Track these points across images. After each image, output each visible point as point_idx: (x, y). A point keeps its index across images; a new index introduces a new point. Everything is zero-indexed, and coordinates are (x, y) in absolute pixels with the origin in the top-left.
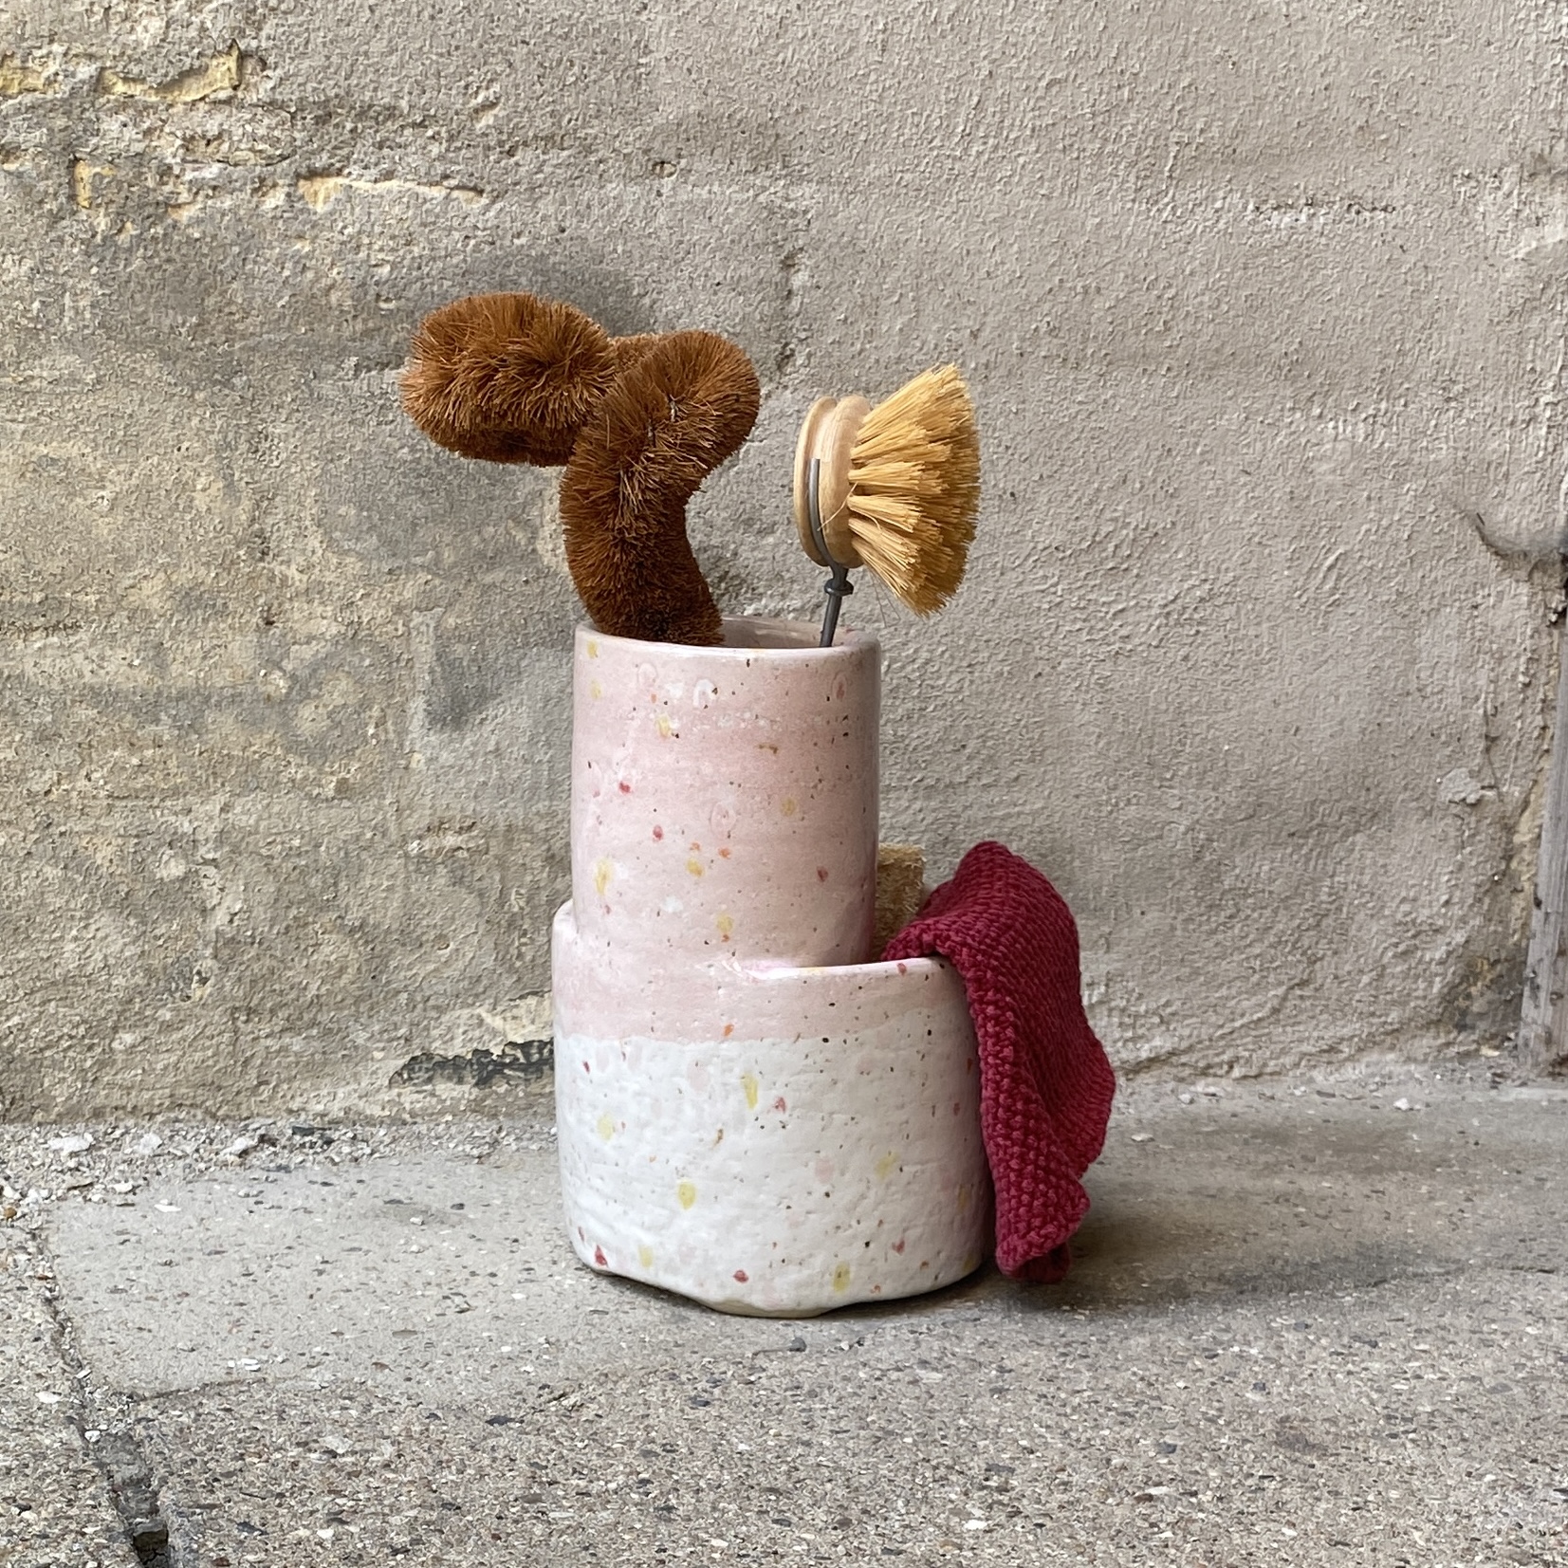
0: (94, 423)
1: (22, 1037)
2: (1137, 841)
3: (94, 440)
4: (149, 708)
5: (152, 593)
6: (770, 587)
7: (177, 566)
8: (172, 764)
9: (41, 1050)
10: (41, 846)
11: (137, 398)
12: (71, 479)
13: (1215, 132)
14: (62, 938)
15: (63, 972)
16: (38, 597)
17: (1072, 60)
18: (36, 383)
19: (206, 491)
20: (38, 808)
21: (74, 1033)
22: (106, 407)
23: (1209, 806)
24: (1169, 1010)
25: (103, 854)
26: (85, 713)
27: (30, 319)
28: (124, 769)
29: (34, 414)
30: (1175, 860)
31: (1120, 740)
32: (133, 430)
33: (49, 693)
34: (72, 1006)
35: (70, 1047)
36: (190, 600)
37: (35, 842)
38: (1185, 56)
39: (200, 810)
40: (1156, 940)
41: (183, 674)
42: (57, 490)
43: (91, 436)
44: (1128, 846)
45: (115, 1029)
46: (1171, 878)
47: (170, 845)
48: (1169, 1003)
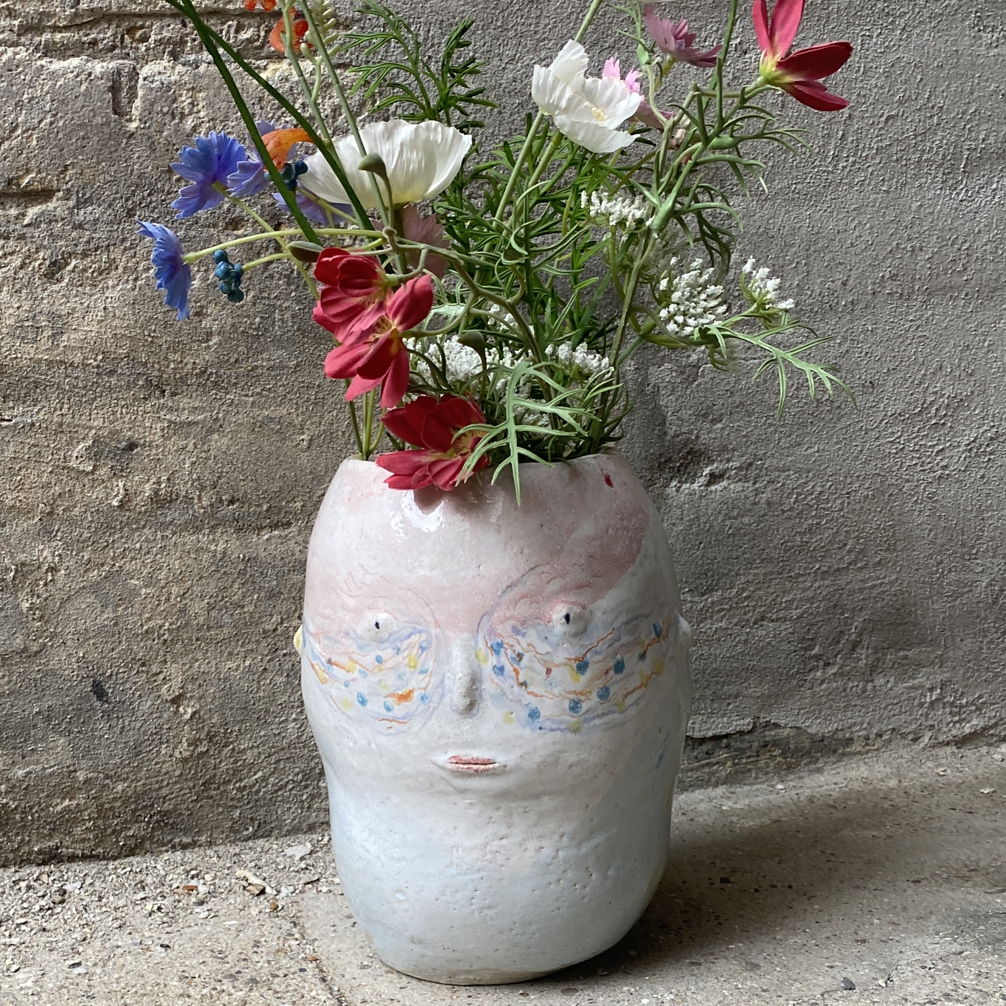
0: (296, 393)
1: (264, 784)
2: (956, 596)
3: (296, 404)
6: (719, 455)
9: (276, 791)
10: (272, 663)
12: (283, 429)
13: (992, 140)
14: (286, 720)
15: (288, 741)
16: (265, 508)
17: (900, 102)
18: (259, 371)
20: (269, 640)
21: (295, 779)
22: (303, 382)
23: (1000, 569)
24: (981, 701)
27: (255, 329)
29: (258, 390)
30: (981, 605)
31: (942, 532)
32: (320, 395)
34: (294, 762)
35: (293, 788)
37: (269, 661)
38: (972, 93)
40: (970, 657)
42: (275, 437)
43: (295, 401)
44: (950, 599)
46: (978, 617)
48: (980, 697)
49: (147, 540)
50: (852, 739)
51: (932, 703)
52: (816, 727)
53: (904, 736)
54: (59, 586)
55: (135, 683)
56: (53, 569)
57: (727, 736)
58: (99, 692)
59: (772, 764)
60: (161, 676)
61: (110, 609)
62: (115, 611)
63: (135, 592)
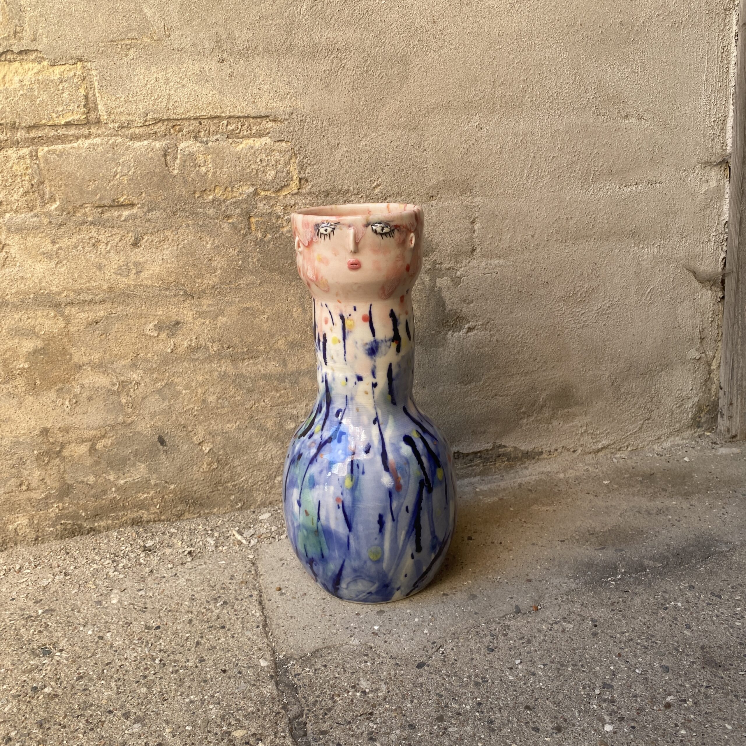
0: (261, 295)
2: (593, 382)
4: (282, 378)
5: (281, 344)
6: (472, 319)
7: (289, 335)
8: (290, 394)
9: (253, 486)
11: (273, 286)
12: (254, 313)
13: (605, 166)
14: (257, 451)
15: (258, 461)
16: (246, 349)
17: (559, 150)
18: (242, 286)
19: (297, 312)
20: (249, 413)
22: (264, 290)
23: (615, 368)
24: (607, 432)
25: (269, 424)
26: (262, 382)
27: (239, 267)
28: (275, 398)
29: (241, 295)
30: (605, 386)
32: (273, 296)
33: (250, 378)
36: (293, 345)
38: (595, 144)
39: (299, 407)
40: (601, 411)
41: (292, 367)
42: (250, 317)
43: (260, 300)
44: (590, 383)
45: (275, 477)
46: (604, 392)
47: (290, 418)
48: (606, 430)
49: (185, 367)
50: (542, 452)
51: (582, 434)
52: (524, 447)
53: (569, 450)
54: (141, 391)
55: (180, 436)
56: (138, 383)
57: (480, 452)
58: (162, 441)
59: (503, 465)
60: (193, 433)
61: (167, 401)
62: (169, 402)
63: (180, 393)
